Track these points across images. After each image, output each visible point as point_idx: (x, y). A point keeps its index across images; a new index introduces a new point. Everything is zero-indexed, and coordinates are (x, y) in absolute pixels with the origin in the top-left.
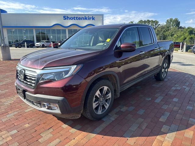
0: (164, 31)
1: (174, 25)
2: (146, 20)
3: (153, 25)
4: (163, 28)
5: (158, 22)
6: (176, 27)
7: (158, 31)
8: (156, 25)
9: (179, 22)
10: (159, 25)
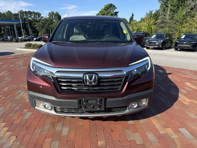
0: (49, 24)
1: (57, 18)
2: (27, 11)
3: (36, 17)
4: (47, 21)
5: (41, 14)
6: (58, 20)
7: (42, 23)
8: (39, 17)
9: (60, 16)
10: (42, 17)
